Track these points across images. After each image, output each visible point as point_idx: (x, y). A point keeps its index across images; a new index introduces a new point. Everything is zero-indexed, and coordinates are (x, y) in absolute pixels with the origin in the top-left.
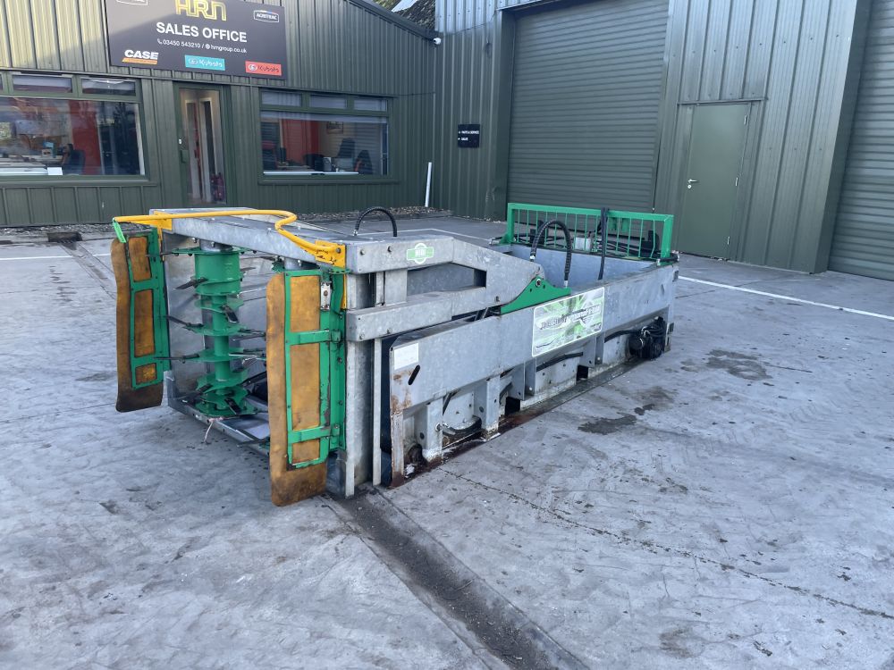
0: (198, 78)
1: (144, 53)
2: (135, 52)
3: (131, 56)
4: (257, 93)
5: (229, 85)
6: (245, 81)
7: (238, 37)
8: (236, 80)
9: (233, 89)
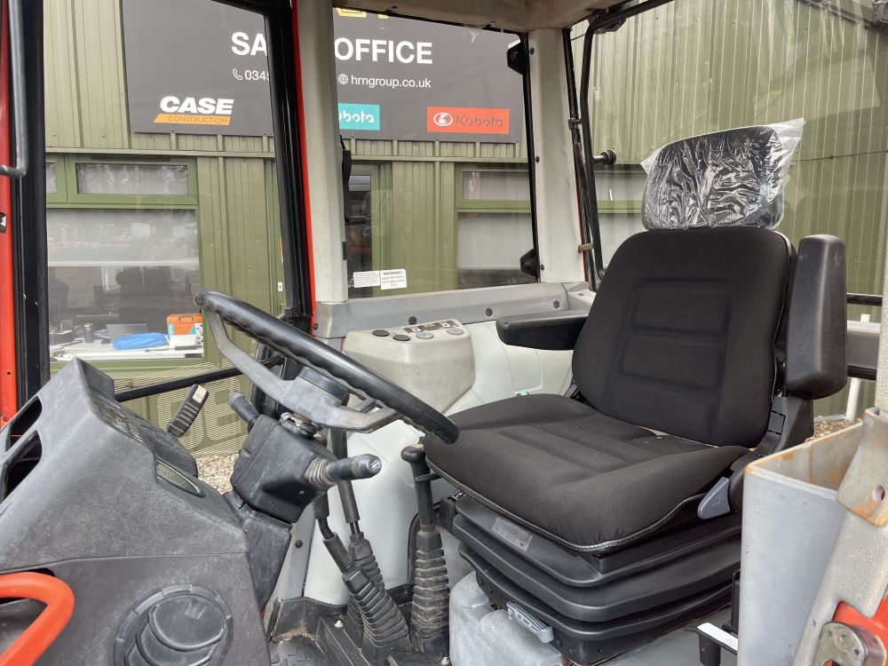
1: (202, 102)
2: (182, 101)
3: (173, 108)
4: (449, 173)
5: (390, 162)
6: (425, 152)
7: (415, 52)
8: (407, 152)
9: (397, 169)
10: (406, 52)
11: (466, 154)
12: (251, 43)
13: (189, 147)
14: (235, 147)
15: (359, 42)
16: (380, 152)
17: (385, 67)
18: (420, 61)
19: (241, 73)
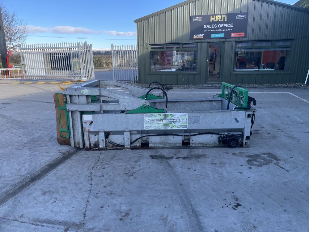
0: (215, 40)
1: (199, 35)
3: (196, 36)
4: (234, 43)
5: (225, 42)
6: (231, 40)
7: (230, 25)
8: (228, 40)
9: (226, 43)
10: (229, 25)
11: (237, 39)
12: (207, 26)
13: (197, 41)
14: (203, 41)
15: (222, 24)
16: (224, 40)
17: (225, 28)
18: (231, 26)
19: (205, 31)
